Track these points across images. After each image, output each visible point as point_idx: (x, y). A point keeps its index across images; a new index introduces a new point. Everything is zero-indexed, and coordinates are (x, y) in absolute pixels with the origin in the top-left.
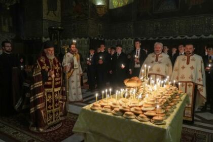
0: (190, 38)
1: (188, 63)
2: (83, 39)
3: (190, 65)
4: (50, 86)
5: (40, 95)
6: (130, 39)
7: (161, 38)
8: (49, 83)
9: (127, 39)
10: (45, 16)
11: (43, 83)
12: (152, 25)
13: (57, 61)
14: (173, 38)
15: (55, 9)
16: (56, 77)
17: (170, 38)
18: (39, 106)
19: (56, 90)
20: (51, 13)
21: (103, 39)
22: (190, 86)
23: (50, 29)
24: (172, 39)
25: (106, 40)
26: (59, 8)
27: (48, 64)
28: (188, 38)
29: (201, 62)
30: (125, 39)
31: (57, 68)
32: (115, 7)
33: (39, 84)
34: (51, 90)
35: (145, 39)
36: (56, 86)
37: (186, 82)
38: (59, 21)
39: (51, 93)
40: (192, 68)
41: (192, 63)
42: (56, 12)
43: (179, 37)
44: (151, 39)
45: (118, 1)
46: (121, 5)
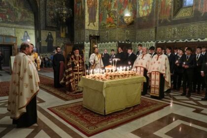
0: (203, 40)
1: (157, 60)
2: (113, 42)
3: (158, 61)
4: (77, 71)
5: (71, 75)
6: (152, 42)
7: (178, 41)
8: (76, 69)
9: (150, 42)
10: (87, 27)
11: (73, 69)
12: (170, 30)
13: (81, 57)
14: (188, 41)
15: (95, 21)
16: (80, 66)
17: (185, 41)
18: (71, 80)
19: (80, 73)
21: (130, 43)
22: (158, 74)
23: (90, 36)
24: (186, 41)
25: (133, 43)
26: (97, 20)
27: (75, 59)
28: (200, 40)
29: (166, 59)
30: (148, 42)
31: (81, 61)
32: (141, 16)
33: (71, 69)
34: (77, 73)
35: (164, 42)
36: (80, 71)
37: (156, 72)
38: (98, 30)
39: (77, 75)
40: (159, 63)
41: (160, 60)
42: (95, 23)
43: (193, 40)
44: (170, 41)
45: (143, 11)
46: (146, 14)
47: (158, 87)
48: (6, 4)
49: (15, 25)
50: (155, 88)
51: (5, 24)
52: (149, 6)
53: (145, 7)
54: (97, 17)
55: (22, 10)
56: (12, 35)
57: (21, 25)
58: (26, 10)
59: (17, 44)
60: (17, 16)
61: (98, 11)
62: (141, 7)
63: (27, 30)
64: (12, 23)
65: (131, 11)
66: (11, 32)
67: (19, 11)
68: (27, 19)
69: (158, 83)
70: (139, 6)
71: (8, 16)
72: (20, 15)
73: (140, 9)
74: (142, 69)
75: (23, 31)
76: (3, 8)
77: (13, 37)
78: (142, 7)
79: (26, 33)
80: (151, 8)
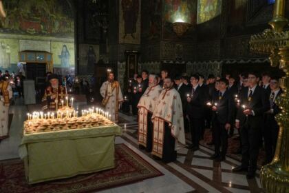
1: (163, 98)
3: (163, 101)
6: (216, 62)
7: (254, 60)
9: (213, 61)
11: (49, 106)
20: (129, 35)
22: (161, 121)
25: (189, 63)
26: (138, 29)
27: (53, 92)
31: (62, 95)
32: (202, 21)
33: (46, 107)
35: (235, 61)
37: (159, 118)
38: (139, 43)
40: (164, 103)
41: (166, 98)
44: (242, 61)
45: (206, 13)
46: (208, 18)
47: (162, 143)
48: (40, 12)
49: (51, 38)
50: (158, 143)
51: (38, 37)
52: (213, 5)
53: (208, 8)
54: (138, 25)
55: (61, 18)
56: (46, 50)
57: (58, 37)
58: (65, 18)
59: (52, 62)
60: (54, 26)
61: (140, 15)
62: (202, 7)
63: (66, 44)
64: (48, 35)
65: (186, 14)
66: (46, 47)
67: (56, 19)
68: (66, 30)
69: (161, 136)
70: (200, 5)
71: (42, 27)
72: (57, 24)
73: (202, 10)
74: (146, 112)
75: (61, 44)
76: (36, 16)
77: (48, 52)
78: (205, 7)
79: (64, 48)
80: (215, 8)
